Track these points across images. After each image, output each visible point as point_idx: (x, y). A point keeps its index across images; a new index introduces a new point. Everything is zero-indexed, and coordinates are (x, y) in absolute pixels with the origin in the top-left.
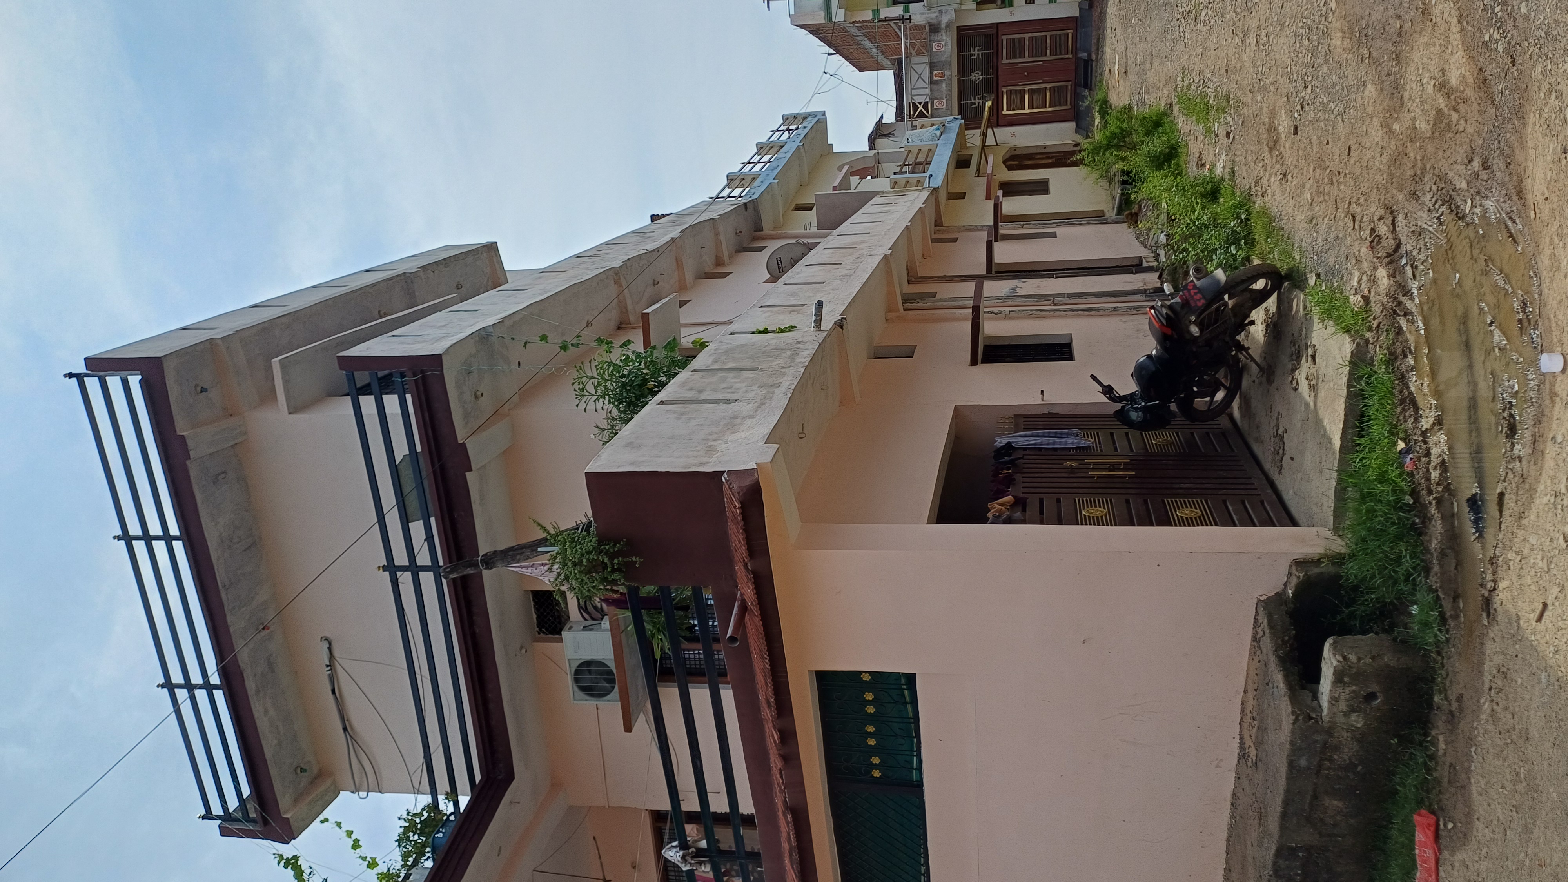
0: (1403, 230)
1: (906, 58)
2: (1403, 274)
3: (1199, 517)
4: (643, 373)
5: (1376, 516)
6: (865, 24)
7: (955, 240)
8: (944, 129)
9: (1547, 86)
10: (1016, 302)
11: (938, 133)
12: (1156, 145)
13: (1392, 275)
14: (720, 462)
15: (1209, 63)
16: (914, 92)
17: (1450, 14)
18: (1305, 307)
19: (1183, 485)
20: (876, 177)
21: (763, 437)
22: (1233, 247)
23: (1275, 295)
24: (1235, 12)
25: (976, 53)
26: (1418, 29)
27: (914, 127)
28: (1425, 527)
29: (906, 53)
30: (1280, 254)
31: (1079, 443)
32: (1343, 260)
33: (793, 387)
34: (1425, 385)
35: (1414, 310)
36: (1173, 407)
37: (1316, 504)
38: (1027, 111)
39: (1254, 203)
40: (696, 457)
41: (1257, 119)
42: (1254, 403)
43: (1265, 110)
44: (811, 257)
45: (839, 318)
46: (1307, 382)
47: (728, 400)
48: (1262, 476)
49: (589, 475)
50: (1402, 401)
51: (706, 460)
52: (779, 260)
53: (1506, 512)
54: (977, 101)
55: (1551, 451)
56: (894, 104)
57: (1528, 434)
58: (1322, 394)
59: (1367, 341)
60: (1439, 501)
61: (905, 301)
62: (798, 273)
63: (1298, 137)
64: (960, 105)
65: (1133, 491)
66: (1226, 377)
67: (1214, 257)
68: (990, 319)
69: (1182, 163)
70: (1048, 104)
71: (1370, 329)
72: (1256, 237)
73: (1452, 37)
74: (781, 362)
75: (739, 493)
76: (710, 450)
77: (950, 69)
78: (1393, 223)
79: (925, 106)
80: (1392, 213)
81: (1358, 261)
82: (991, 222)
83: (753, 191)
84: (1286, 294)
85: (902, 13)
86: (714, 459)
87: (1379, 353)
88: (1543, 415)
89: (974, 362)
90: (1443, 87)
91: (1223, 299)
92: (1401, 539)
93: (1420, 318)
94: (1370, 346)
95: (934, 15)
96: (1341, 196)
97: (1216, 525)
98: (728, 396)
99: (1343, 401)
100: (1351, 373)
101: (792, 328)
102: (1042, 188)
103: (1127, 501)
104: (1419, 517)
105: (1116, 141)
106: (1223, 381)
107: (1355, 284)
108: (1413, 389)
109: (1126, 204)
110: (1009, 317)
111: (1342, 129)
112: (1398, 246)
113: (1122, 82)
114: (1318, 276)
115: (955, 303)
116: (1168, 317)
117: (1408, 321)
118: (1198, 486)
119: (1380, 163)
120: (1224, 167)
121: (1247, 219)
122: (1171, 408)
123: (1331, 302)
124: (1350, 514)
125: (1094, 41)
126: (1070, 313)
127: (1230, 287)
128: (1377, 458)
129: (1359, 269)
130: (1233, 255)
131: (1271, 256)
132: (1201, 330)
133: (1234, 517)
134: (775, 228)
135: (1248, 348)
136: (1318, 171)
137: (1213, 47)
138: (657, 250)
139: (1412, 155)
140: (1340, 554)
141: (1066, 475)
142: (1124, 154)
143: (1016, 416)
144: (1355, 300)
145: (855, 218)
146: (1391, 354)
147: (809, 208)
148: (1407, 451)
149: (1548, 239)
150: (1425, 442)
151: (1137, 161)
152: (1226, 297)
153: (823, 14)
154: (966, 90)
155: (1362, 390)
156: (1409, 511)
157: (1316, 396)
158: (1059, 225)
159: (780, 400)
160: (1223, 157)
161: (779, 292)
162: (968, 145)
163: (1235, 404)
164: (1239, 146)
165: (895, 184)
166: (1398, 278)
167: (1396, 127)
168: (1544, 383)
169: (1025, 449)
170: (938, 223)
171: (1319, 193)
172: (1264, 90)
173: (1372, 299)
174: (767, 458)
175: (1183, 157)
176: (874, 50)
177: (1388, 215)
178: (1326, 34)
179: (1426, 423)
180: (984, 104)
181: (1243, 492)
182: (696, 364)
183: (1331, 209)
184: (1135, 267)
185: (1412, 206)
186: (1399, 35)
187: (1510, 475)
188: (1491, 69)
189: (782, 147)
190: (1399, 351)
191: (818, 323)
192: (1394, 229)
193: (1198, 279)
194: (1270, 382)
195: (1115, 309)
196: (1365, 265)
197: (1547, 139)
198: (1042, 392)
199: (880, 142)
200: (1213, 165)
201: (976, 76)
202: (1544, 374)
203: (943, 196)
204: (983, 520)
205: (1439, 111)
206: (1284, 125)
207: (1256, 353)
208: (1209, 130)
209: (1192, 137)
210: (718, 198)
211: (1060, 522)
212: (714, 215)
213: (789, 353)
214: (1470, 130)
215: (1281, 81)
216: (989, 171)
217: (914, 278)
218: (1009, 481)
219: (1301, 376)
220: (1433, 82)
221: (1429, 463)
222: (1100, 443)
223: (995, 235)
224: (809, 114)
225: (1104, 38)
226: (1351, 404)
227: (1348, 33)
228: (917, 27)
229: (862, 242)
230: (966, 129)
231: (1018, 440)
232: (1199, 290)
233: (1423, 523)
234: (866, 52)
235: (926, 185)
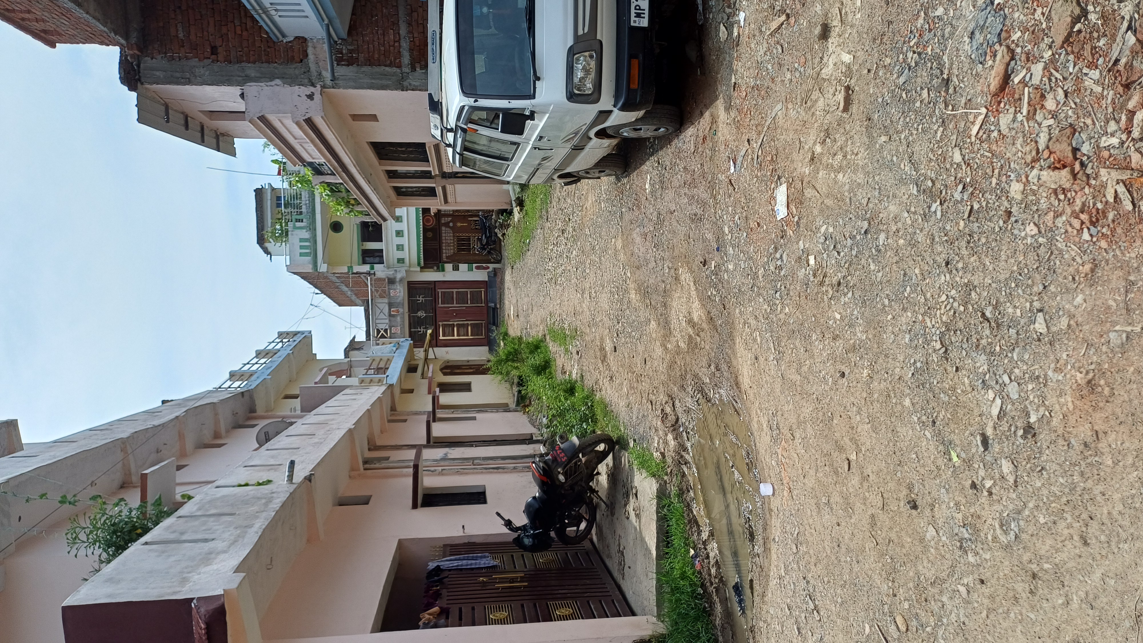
0: (680, 410)
1: (372, 300)
2: (682, 437)
3: (572, 615)
4: (133, 521)
5: (682, 604)
6: (342, 275)
7: (405, 421)
8: (398, 346)
9: (743, 321)
10: (446, 463)
11: (395, 349)
12: (537, 360)
13: (675, 439)
14: (191, 591)
15: (564, 309)
16: (378, 321)
17: (689, 280)
18: (629, 462)
19: (560, 591)
20: (350, 376)
21: (233, 568)
22: (584, 424)
23: (611, 454)
24: (577, 278)
25: (421, 299)
26: (674, 289)
27: (378, 344)
28: (712, 610)
29: (372, 296)
30: (612, 428)
31: (489, 564)
32: (648, 430)
33: (264, 527)
34: (701, 509)
35: (690, 460)
36: (553, 534)
37: (646, 599)
38: (456, 337)
39: (596, 396)
40: (170, 587)
41: (594, 343)
42: (605, 530)
43: (597, 337)
44: (291, 430)
45: (308, 474)
46: (634, 512)
47: (206, 539)
48: (613, 582)
49: (64, 609)
50: (690, 522)
51: (178, 589)
52: (266, 434)
53: (755, 594)
54: (422, 330)
55: (774, 547)
56: (365, 329)
57: (760, 538)
58: (643, 520)
59: (665, 482)
60: (717, 590)
61: (365, 462)
62: (279, 441)
63: (617, 353)
64: (410, 332)
65: (526, 598)
66: (586, 513)
67: (573, 430)
68: (428, 475)
69: (553, 371)
70: (470, 334)
71: (667, 474)
72: (598, 417)
73: (692, 293)
74: (255, 508)
75: (205, 616)
76: (184, 581)
77: (403, 308)
78: (673, 406)
79: (386, 331)
80: (672, 399)
81: (656, 430)
82: (430, 409)
83: (250, 384)
84: (617, 454)
85: (369, 269)
86: (187, 588)
87: (673, 490)
88: (767, 525)
89: (415, 506)
90: (690, 322)
91: (579, 457)
92: (699, 620)
93: (694, 466)
94: (668, 485)
95: (391, 273)
96: (643, 389)
97: (583, 618)
98: (207, 536)
99: (655, 523)
100: (658, 504)
101: (269, 482)
102: (466, 387)
103: (522, 606)
104: (708, 603)
105: (511, 357)
106: (585, 516)
107: (656, 445)
108: (695, 513)
109: (522, 399)
110: (442, 473)
111: (641, 348)
112: (677, 420)
113: (515, 322)
114: (635, 441)
115: (401, 464)
116: (544, 469)
117: (687, 468)
118: (570, 591)
119: (662, 368)
120: (577, 374)
121: (592, 406)
122: (551, 535)
123: (643, 457)
124: (666, 604)
125: (498, 296)
126: (484, 471)
127: (582, 449)
128: (679, 562)
129: (657, 435)
130: (585, 429)
131: (607, 429)
132: (566, 479)
133: (595, 613)
134: (267, 411)
135: (598, 491)
136: (629, 374)
137: (566, 300)
138: (163, 425)
139: (679, 363)
140: (663, 634)
141: (480, 588)
142: (516, 365)
143: (445, 546)
144: (656, 455)
145: (329, 403)
146: (680, 490)
147: (295, 397)
148: (696, 556)
149: (754, 412)
150: (706, 549)
151: (525, 369)
152: (580, 455)
153: (311, 266)
154: (415, 323)
155: (665, 515)
156: (701, 599)
157: (640, 522)
158: (479, 412)
159: (252, 537)
160: (576, 367)
161: (264, 456)
162: (416, 358)
163: (594, 531)
164: (585, 360)
165: (362, 381)
166: (679, 440)
167: (669, 346)
168: (764, 503)
169: (450, 570)
170: (393, 409)
171: (632, 388)
172: (596, 325)
173: (666, 454)
174: (234, 585)
175: (554, 367)
176: (349, 293)
177: (670, 401)
178: (627, 291)
179: (705, 536)
180: (426, 332)
181: (600, 594)
182: (181, 512)
183: (639, 398)
184: (528, 440)
185: (682, 395)
186: (665, 292)
187: (754, 567)
188: (714, 312)
189: (276, 353)
190: (685, 488)
191: (290, 477)
192: (674, 409)
193: (562, 443)
194: (613, 514)
195: (515, 468)
196: (661, 433)
197: (747, 351)
198: (463, 526)
199: (352, 353)
200: (571, 372)
201: (421, 314)
202: (763, 497)
203: (397, 391)
204: (417, 627)
205: (690, 336)
206: (609, 347)
207: (603, 494)
208: (567, 350)
209: (558, 355)
210: (220, 388)
211: (473, 624)
212: (215, 400)
213: (264, 501)
214: (707, 347)
215: (605, 319)
216: (430, 375)
217: (373, 447)
218: (437, 595)
219: (630, 508)
220: (685, 319)
221: (709, 563)
222: (504, 563)
223: (433, 418)
224: (299, 332)
225: (504, 293)
226: (659, 525)
227: (638, 290)
228: (380, 279)
229: (333, 420)
230: (414, 347)
231: (446, 563)
232: (563, 450)
233: (710, 606)
234: (343, 293)
235: (385, 382)
